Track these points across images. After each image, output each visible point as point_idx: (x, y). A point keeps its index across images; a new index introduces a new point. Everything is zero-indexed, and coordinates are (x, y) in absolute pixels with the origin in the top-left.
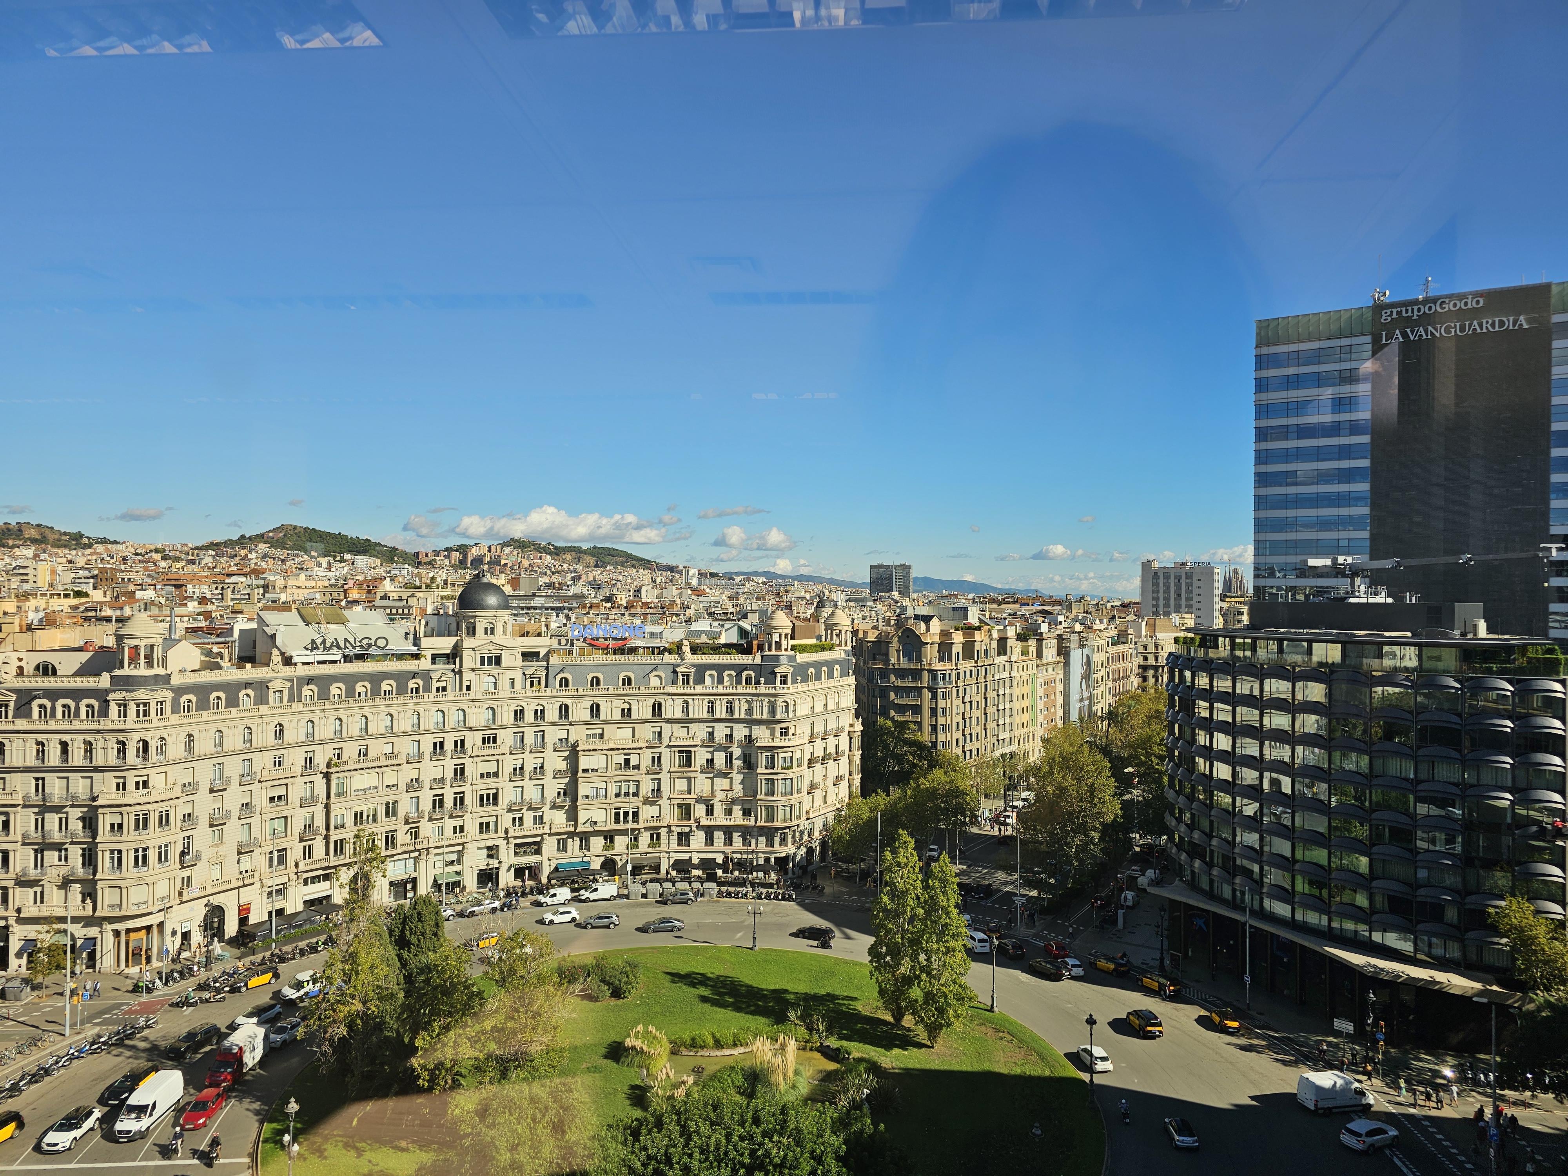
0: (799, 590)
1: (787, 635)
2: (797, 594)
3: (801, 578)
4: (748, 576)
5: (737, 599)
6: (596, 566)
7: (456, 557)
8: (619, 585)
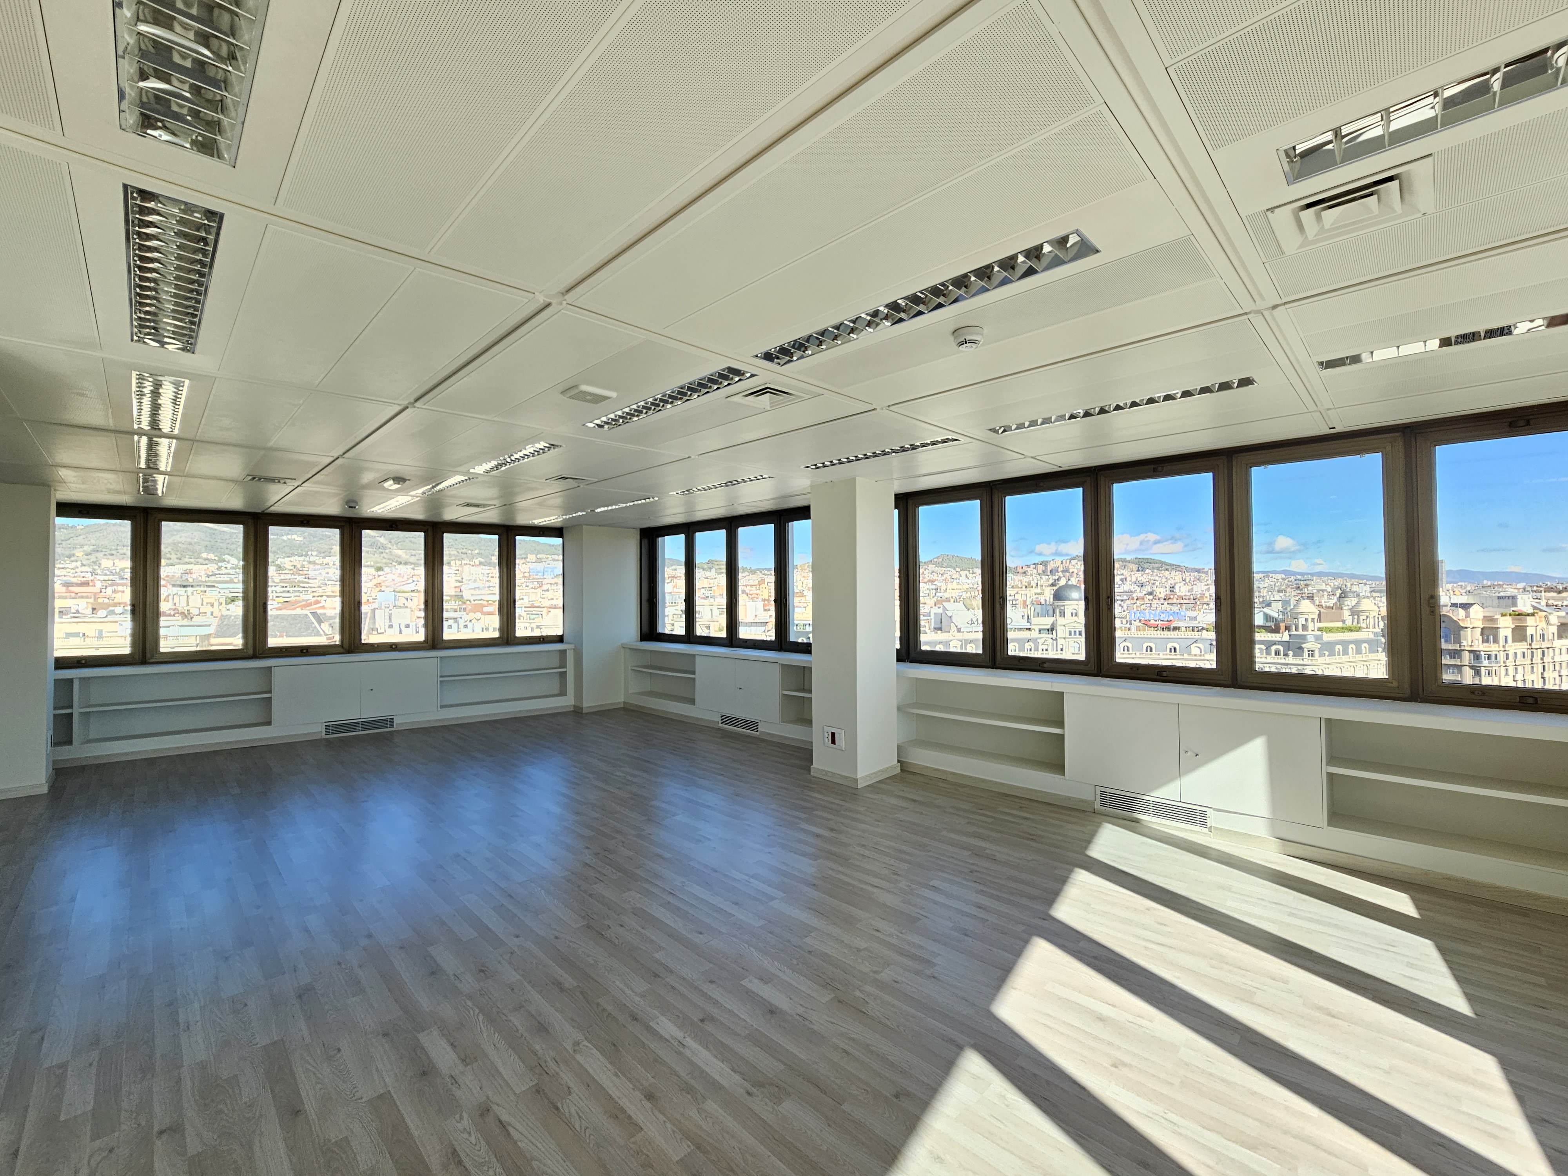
0: (1318, 584)
1: (1313, 620)
2: (1318, 587)
3: (1322, 575)
4: (1267, 574)
6: (1138, 570)
7: (1040, 568)
8: (1157, 583)
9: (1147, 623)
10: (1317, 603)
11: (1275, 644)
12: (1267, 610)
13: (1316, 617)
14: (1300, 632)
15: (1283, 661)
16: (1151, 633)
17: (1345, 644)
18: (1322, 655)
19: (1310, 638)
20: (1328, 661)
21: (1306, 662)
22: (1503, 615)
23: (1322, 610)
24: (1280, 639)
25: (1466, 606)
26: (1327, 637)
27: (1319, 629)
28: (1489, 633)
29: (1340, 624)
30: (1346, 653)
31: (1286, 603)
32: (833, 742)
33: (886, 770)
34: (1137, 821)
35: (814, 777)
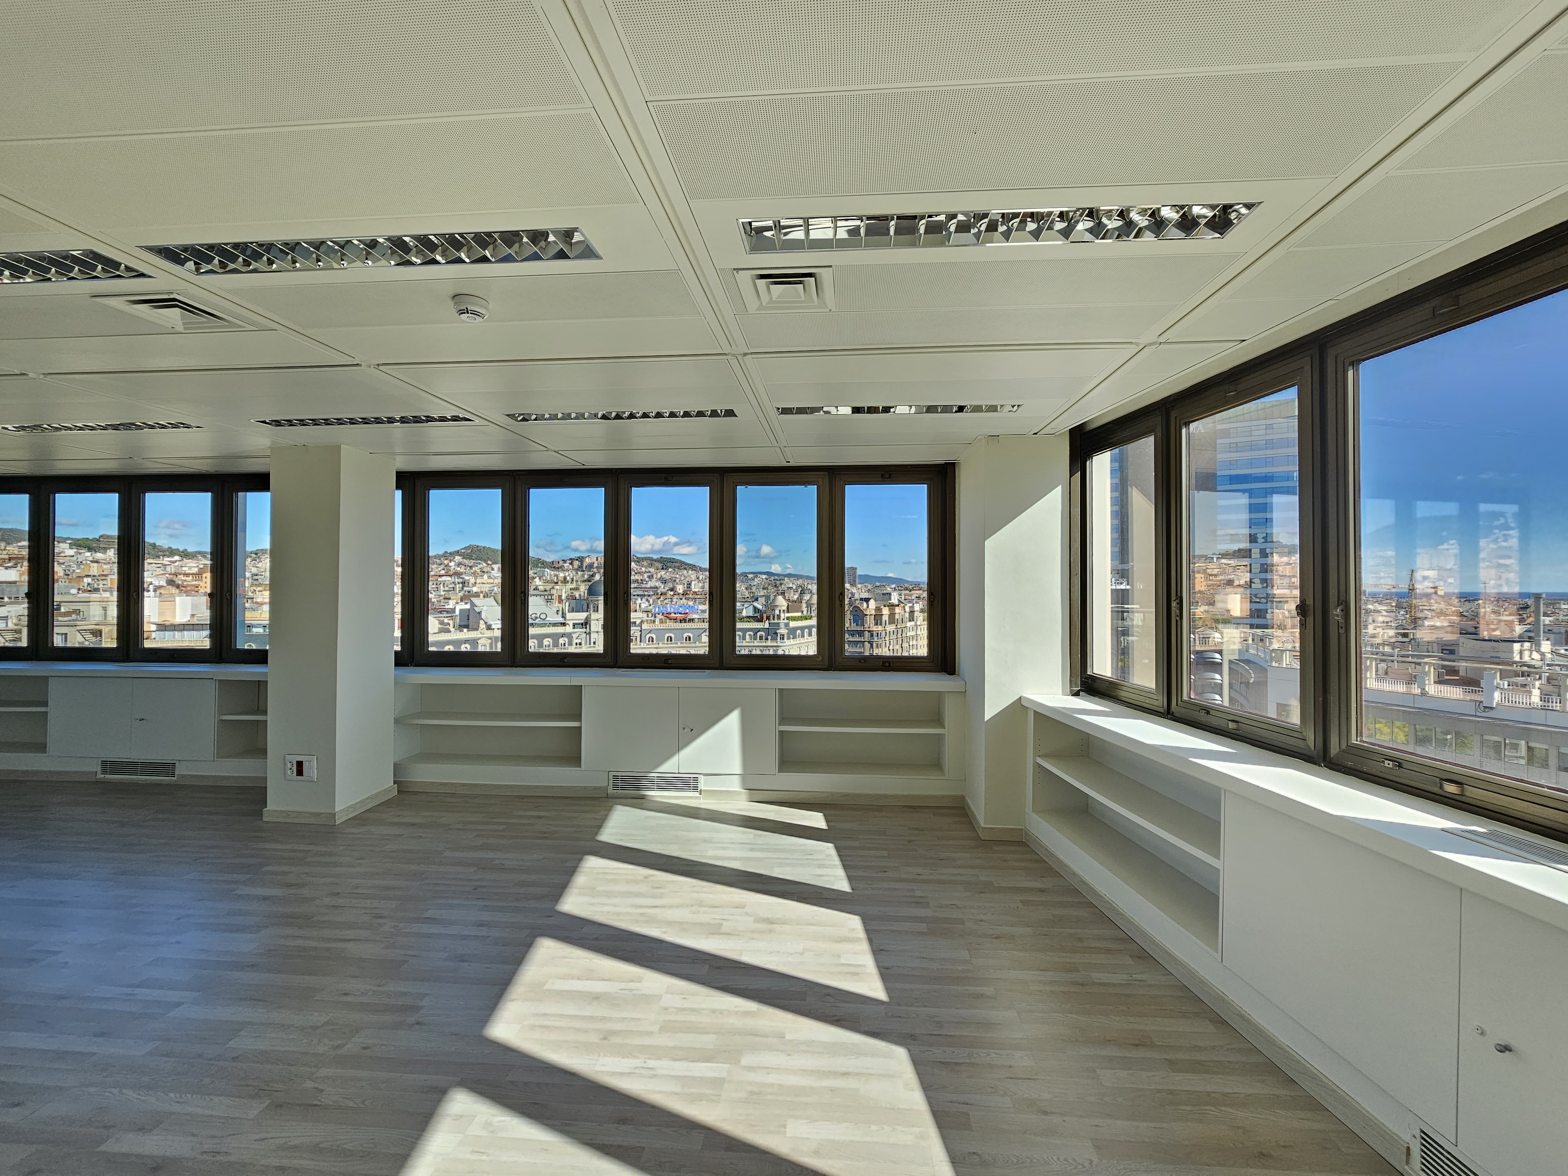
0: (789, 583)
1: (783, 611)
2: (789, 586)
3: (790, 576)
5: (751, 589)
6: (663, 569)
7: (576, 564)
8: (678, 581)
9: (667, 616)
10: (787, 598)
11: (759, 631)
12: (755, 604)
13: (785, 608)
14: (776, 621)
15: (764, 644)
16: (671, 625)
17: (802, 629)
18: (789, 638)
19: (782, 626)
20: (792, 643)
21: (779, 644)
22: (885, 606)
23: (790, 604)
24: (762, 627)
25: (867, 600)
26: (792, 624)
27: (788, 618)
28: (878, 618)
29: (799, 614)
30: (803, 636)
31: (767, 597)
32: (300, 772)
33: (377, 795)
34: (643, 797)
35: (268, 822)
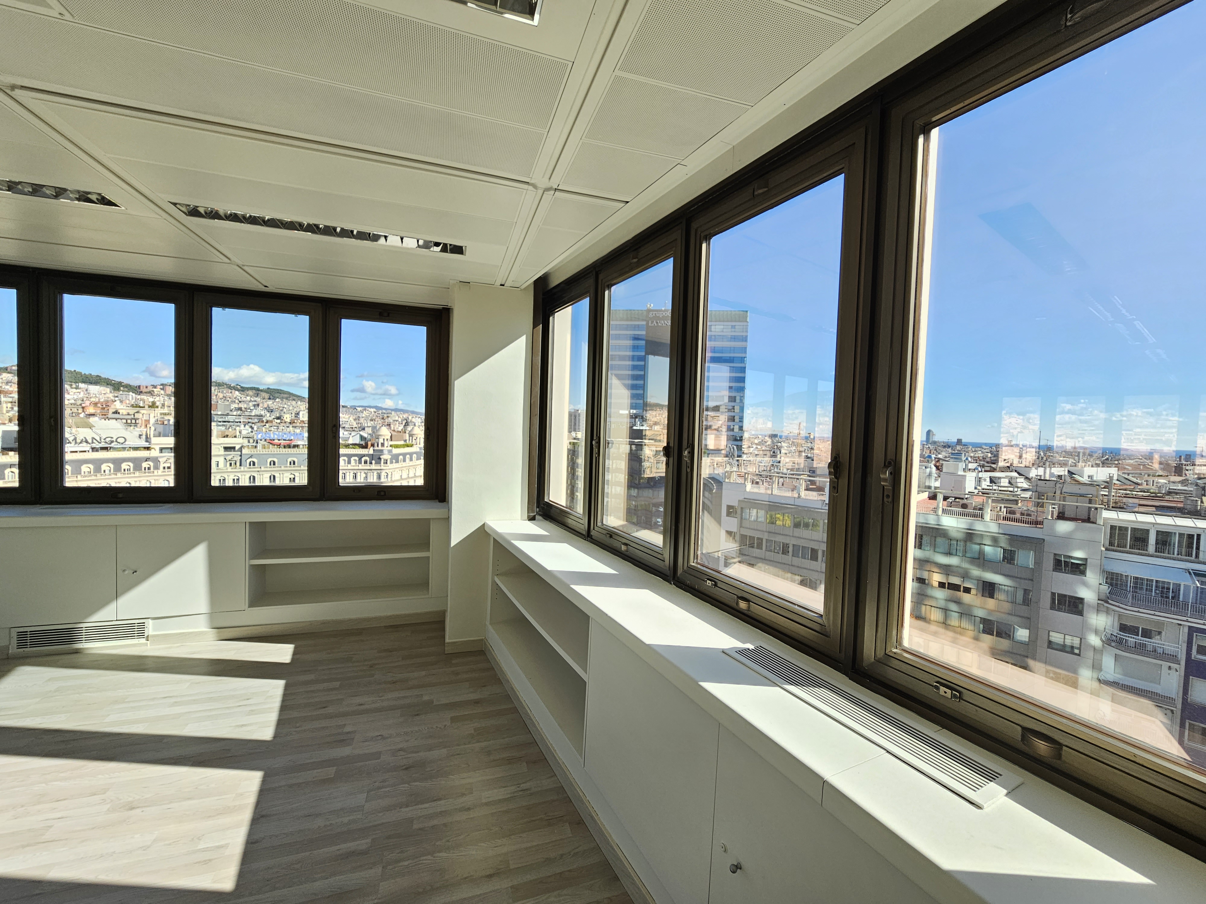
0: (394, 416)
1: (387, 439)
2: (394, 419)
3: (396, 410)
4: (365, 408)
5: (359, 420)
6: (271, 399)
8: (285, 410)
9: (271, 442)
10: (391, 428)
11: (364, 456)
12: (361, 433)
13: (389, 438)
15: (369, 468)
16: (274, 450)
17: (404, 455)
18: (391, 463)
19: (386, 452)
21: (382, 468)
23: (393, 433)
24: (366, 453)
27: (391, 446)
29: (402, 443)
30: (404, 461)
